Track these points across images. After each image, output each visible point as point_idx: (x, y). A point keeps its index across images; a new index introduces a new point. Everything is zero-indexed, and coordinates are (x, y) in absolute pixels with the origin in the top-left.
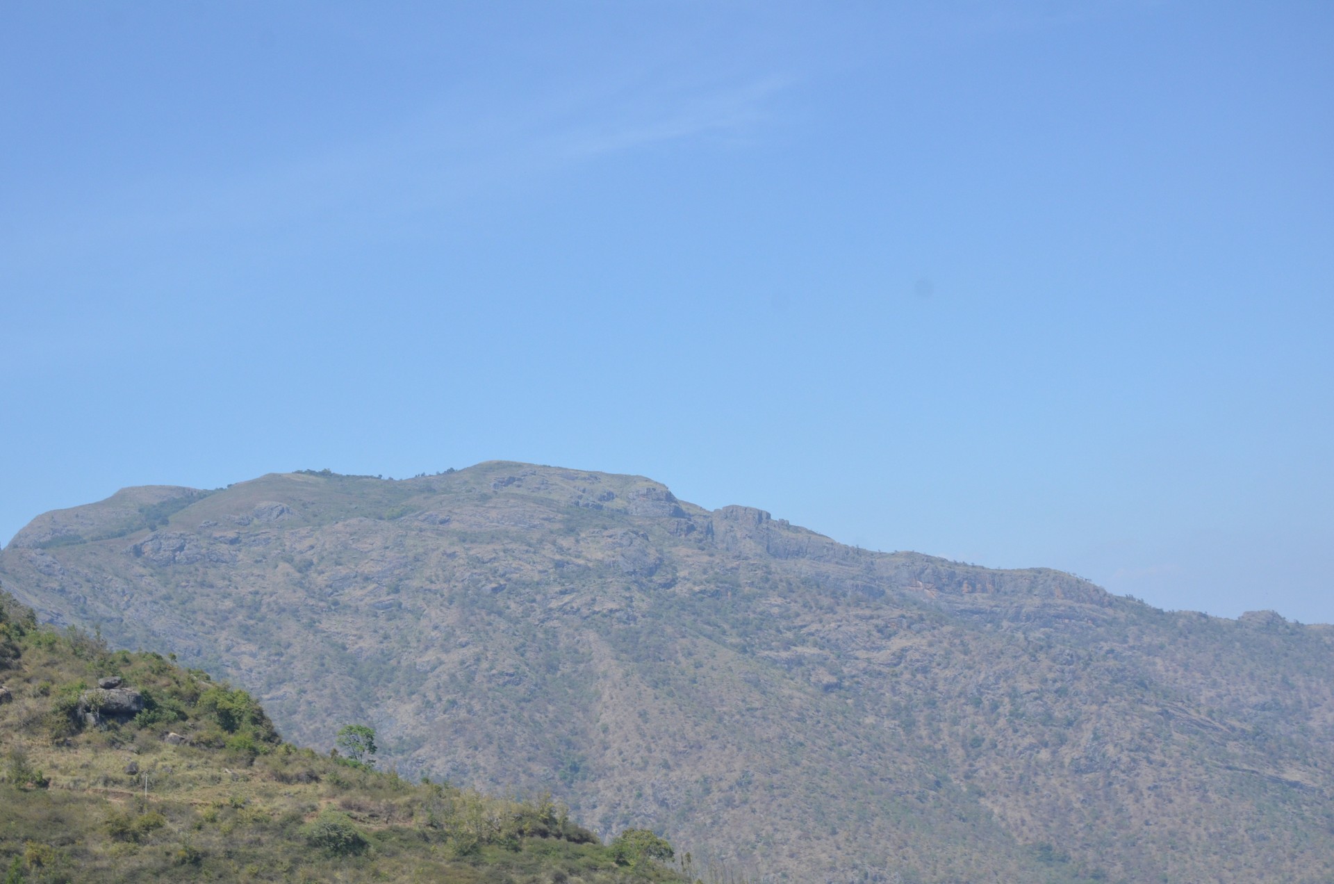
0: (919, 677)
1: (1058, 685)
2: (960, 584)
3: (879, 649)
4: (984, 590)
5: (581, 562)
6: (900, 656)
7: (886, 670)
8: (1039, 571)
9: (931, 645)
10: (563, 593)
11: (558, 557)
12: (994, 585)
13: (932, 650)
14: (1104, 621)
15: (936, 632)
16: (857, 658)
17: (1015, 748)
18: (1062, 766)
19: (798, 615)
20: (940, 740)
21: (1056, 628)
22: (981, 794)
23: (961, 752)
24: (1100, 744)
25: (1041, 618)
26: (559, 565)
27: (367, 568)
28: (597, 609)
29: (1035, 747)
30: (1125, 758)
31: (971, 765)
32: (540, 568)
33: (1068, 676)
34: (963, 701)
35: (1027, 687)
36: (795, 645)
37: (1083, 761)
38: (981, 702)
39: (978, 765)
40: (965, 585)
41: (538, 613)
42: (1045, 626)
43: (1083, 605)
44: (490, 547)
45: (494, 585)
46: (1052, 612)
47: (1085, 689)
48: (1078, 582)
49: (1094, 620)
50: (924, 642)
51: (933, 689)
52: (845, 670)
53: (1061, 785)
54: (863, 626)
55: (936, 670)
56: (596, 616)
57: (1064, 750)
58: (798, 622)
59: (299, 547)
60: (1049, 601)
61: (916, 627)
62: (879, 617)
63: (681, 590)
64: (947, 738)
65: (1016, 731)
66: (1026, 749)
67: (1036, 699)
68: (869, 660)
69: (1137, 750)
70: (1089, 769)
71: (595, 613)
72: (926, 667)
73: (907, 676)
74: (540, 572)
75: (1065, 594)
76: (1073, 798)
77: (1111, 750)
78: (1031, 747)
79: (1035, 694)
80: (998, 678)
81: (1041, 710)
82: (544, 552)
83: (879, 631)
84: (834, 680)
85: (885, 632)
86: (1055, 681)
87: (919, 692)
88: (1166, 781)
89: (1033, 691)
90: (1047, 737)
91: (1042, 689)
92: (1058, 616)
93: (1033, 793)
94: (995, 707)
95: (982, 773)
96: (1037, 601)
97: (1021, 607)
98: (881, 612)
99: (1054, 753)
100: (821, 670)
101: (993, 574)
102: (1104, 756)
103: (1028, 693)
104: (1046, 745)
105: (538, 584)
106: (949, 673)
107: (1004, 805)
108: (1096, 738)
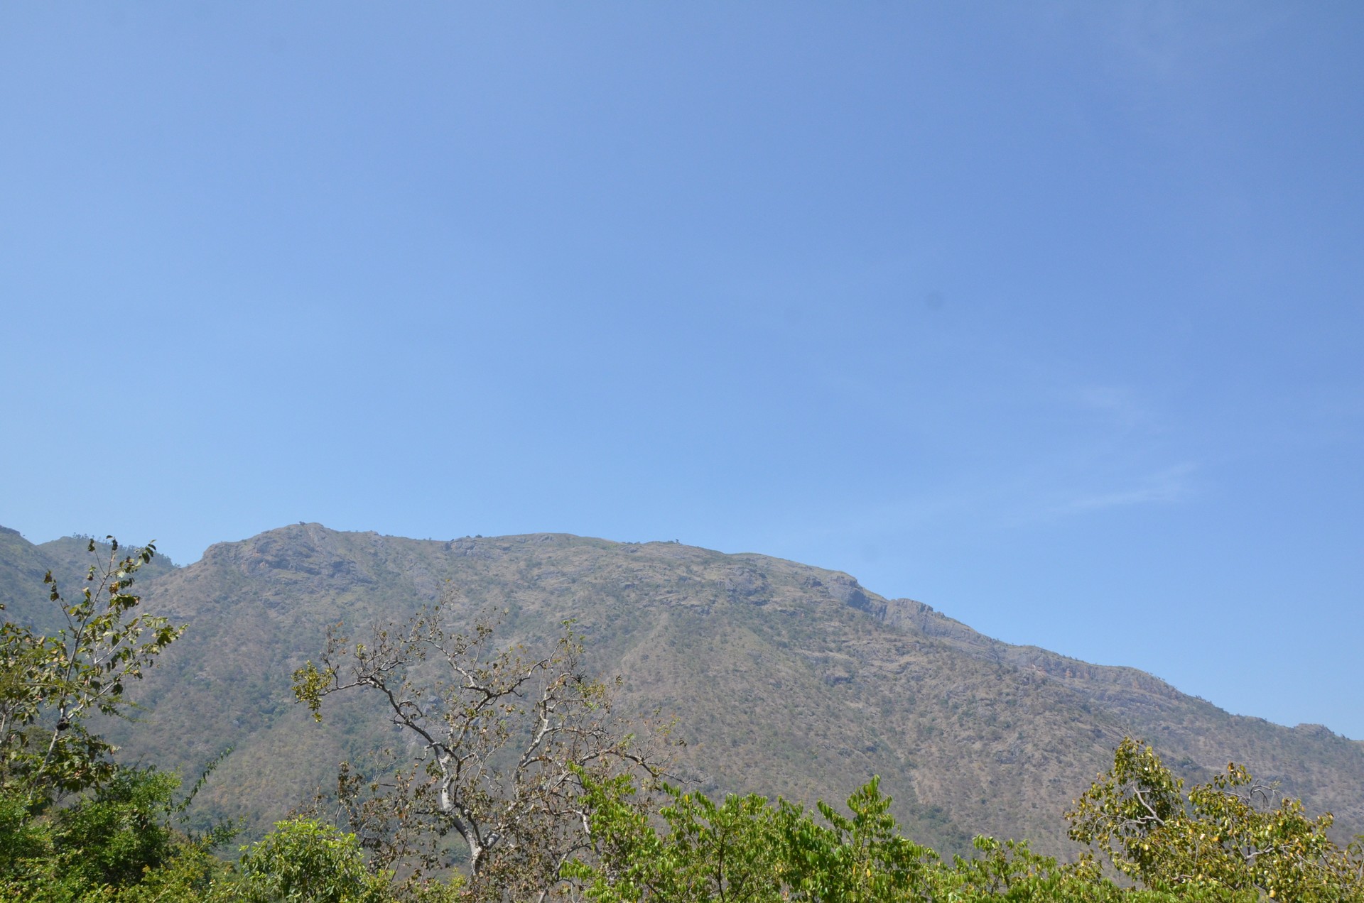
0: (913, 683)
1: (1010, 698)
2: (1064, 670)
3: (892, 661)
4: (1082, 677)
5: (698, 579)
6: (904, 667)
7: (890, 675)
8: (1124, 669)
9: (930, 662)
10: (668, 592)
11: (685, 574)
12: (1089, 674)
13: (930, 666)
14: (1169, 708)
15: (937, 655)
16: (872, 665)
17: (956, 737)
18: (988, 755)
19: (845, 634)
20: (904, 725)
21: (1129, 708)
22: (915, 767)
23: (915, 736)
24: (1022, 742)
25: (1119, 700)
26: (682, 579)
27: (566, 570)
28: (682, 603)
29: (972, 739)
30: (1037, 755)
31: (917, 745)
32: (666, 578)
33: (1020, 693)
34: (934, 701)
35: (984, 695)
36: (831, 651)
37: (1005, 754)
38: (947, 702)
39: (923, 746)
40: (1068, 671)
41: (645, 603)
42: (1122, 705)
43: (1154, 695)
44: (642, 564)
45: (628, 583)
46: (1128, 696)
47: (1029, 703)
48: (1152, 678)
49: (1160, 706)
50: (926, 660)
51: (919, 692)
52: (861, 671)
53: (980, 769)
54: (887, 645)
55: (926, 680)
56: (679, 607)
57: (994, 745)
58: (843, 639)
59: (542, 556)
60: (1128, 689)
61: (925, 650)
62: (900, 640)
63: (766, 608)
64: (910, 724)
65: (962, 725)
66: (964, 739)
67: (987, 705)
68: (881, 668)
69: (1052, 751)
70: (1009, 761)
71: (680, 605)
72: (920, 677)
73: (903, 681)
74: (665, 580)
75: (1140, 686)
76: (983, 779)
77: (1029, 748)
78: (969, 738)
79: (988, 702)
80: (967, 688)
81: (988, 713)
82: (676, 571)
83: (897, 650)
84: (846, 675)
85: (901, 652)
86: (1008, 694)
87: (909, 692)
88: (1068, 777)
89: (987, 699)
90: (984, 734)
91: (995, 699)
92: (1132, 700)
93: (953, 770)
94: (956, 707)
95: (923, 751)
96: (1118, 688)
97: (1106, 691)
98: (904, 638)
99: (986, 744)
100: (839, 668)
101: (1090, 667)
102: (1022, 751)
103: (982, 700)
104: (981, 738)
105: (658, 586)
106: (934, 682)
107: (924, 776)
108: (1021, 737)
